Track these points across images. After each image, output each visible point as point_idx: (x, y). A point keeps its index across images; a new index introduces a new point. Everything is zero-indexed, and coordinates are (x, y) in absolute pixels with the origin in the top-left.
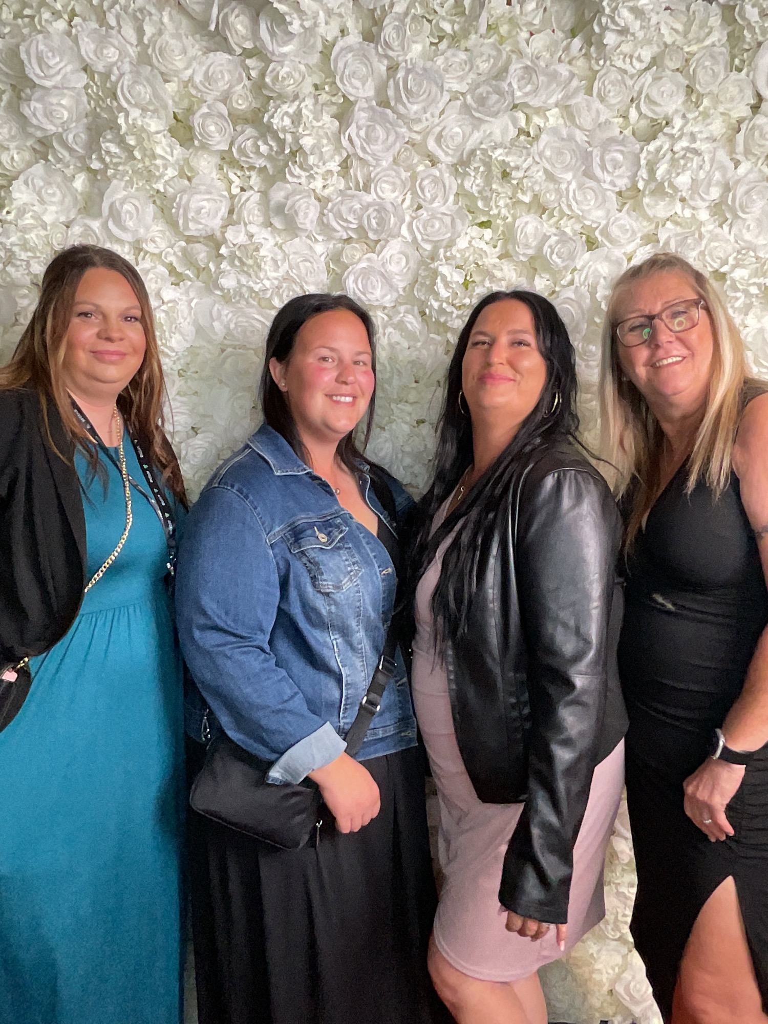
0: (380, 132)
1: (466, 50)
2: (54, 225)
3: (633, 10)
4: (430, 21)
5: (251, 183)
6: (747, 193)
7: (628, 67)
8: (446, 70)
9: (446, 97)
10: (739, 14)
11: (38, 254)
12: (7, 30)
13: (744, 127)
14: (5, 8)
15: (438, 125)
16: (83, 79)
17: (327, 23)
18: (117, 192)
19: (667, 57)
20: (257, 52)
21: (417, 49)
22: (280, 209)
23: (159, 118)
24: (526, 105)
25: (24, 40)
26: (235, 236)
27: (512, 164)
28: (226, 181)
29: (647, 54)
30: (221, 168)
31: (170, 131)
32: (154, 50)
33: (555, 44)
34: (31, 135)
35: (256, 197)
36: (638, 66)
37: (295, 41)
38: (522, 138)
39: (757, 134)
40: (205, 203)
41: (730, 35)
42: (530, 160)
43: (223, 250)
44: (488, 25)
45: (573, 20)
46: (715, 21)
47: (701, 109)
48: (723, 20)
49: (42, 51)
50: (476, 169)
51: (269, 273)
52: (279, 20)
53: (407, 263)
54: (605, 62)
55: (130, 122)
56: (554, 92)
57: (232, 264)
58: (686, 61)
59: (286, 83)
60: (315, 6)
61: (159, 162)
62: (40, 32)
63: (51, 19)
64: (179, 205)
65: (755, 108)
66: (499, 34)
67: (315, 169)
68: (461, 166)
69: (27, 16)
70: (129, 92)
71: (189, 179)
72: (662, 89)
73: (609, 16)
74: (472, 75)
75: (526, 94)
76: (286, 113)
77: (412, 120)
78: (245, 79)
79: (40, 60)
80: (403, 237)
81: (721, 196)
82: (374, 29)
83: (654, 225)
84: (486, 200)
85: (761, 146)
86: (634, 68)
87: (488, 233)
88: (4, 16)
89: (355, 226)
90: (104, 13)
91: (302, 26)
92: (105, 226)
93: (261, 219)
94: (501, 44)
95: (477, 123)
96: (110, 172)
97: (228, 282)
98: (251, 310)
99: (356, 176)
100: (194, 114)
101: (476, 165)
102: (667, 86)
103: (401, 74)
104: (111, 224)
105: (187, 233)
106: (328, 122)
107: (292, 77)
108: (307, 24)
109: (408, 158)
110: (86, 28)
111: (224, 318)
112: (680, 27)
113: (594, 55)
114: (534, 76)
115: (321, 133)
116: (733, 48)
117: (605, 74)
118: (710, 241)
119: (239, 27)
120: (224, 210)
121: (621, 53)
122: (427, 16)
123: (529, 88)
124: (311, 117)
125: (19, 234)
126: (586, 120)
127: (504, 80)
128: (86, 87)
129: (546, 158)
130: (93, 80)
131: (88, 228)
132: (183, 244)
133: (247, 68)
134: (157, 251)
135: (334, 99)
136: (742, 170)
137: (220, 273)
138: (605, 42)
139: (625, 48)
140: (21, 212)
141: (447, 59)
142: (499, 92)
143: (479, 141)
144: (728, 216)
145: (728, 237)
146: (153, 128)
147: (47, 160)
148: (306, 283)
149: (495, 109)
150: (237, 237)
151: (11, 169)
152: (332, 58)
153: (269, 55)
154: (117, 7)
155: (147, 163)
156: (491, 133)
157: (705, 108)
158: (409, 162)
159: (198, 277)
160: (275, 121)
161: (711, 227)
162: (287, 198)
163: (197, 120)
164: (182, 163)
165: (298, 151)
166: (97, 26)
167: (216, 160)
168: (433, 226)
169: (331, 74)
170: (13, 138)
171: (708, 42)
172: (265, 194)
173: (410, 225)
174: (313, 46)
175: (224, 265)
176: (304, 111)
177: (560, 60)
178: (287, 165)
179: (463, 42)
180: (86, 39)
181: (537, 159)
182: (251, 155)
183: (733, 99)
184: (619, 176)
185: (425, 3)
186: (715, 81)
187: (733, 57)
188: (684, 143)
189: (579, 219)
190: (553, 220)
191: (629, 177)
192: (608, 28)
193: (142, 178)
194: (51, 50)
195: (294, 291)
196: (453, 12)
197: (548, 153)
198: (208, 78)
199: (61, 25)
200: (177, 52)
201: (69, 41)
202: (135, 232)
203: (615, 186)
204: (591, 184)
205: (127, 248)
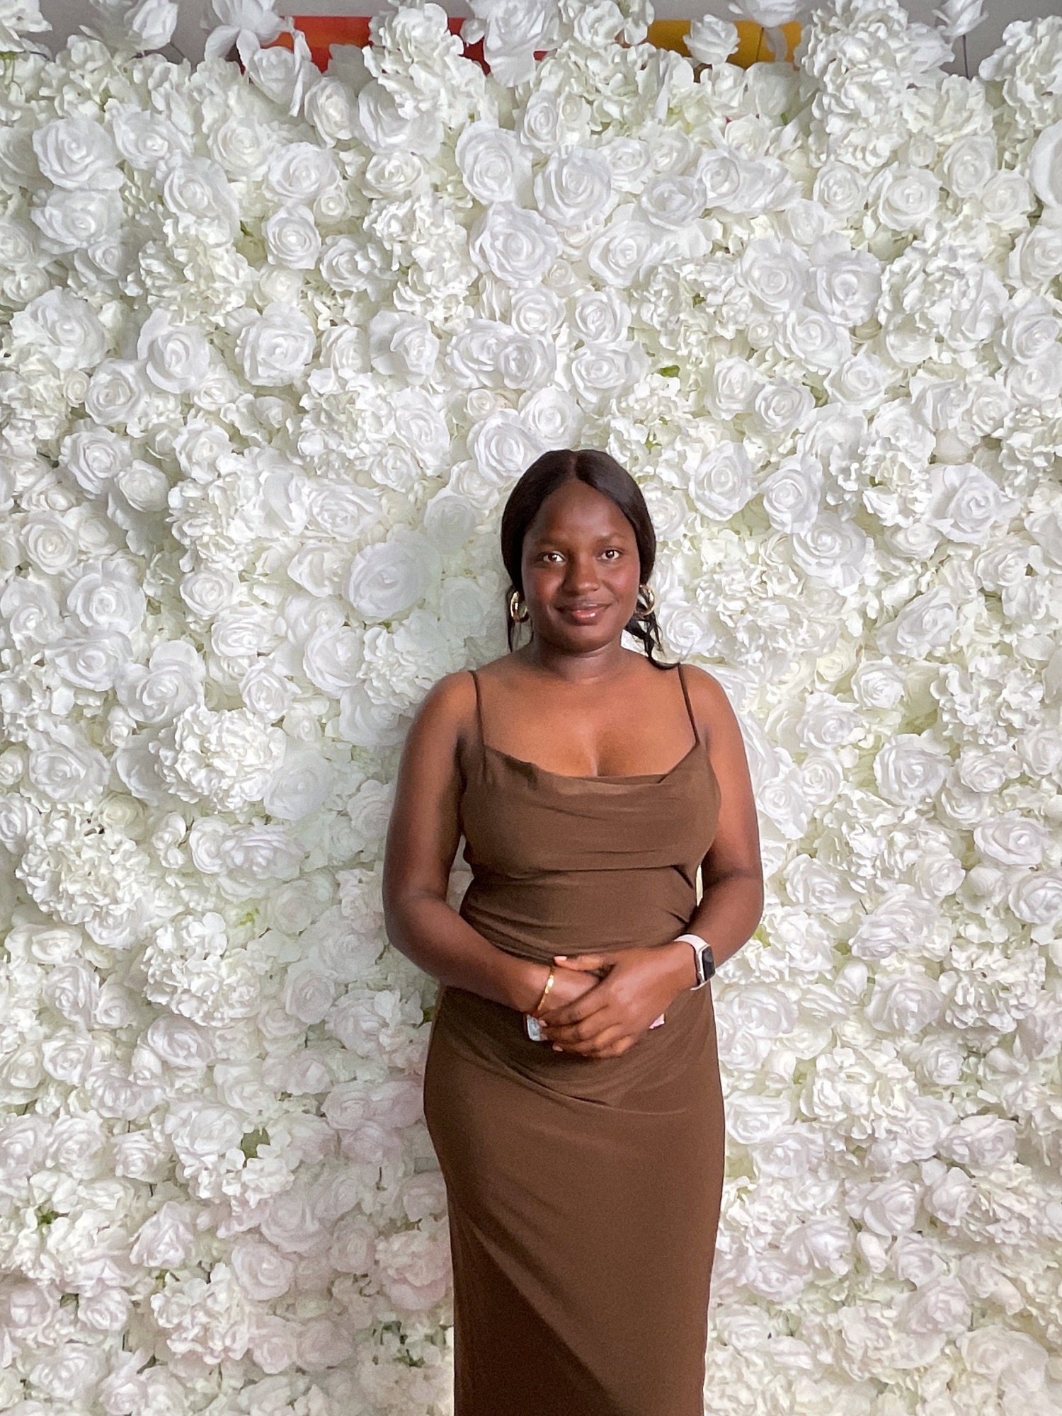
0: (524, 242)
1: (641, 139)
2: (70, 371)
3: (866, 87)
4: (590, 103)
5: (346, 314)
6: (1028, 329)
7: (861, 165)
8: (614, 165)
9: (614, 199)
10: (1009, 92)
11: (47, 412)
12: (16, 116)
13: (1019, 242)
14: (14, 87)
16: (121, 178)
17: (450, 106)
18: (159, 326)
19: (912, 150)
20: (356, 144)
21: (573, 137)
22: (384, 346)
23: (220, 226)
24: (722, 210)
25: (38, 128)
26: (322, 383)
27: (707, 285)
28: (311, 314)
29: (884, 146)
30: (304, 295)
31: (235, 244)
32: (215, 141)
33: (761, 132)
34: (43, 252)
35: (351, 333)
36: (874, 161)
37: (408, 129)
38: (719, 254)
39: (1038, 251)
40: (280, 340)
41: (997, 122)
42: (731, 280)
43: (305, 402)
44: (670, 111)
45: (783, 100)
46: (976, 101)
47: (961, 218)
48: (987, 100)
49: (63, 143)
50: (658, 293)
51: (368, 434)
52: (385, 100)
53: (563, 421)
54: (828, 157)
55: (181, 231)
56: (761, 192)
57: (317, 421)
58: (939, 155)
59: (395, 180)
60: (434, 82)
61: (218, 285)
62: (62, 118)
63: (76, 102)
64: (245, 341)
65: (1034, 218)
66: (684, 120)
67: (434, 291)
68: (637, 289)
69: (44, 98)
70: (180, 193)
71: (260, 311)
72: (908, 191)
73: (833, 96)
74: (648, 172)
75: (722, 196)
76: (394, 216)
77: (568, 228)
78: (339, 178)
79: (60, 154)
80: (559, 385)
81: (992, 335)
82: (515, 113)
83: (900, 375)
84: (672, 335)
85: (1045, 267)
86: (868, 164)
87: (674, 383)
88: (12, 98)
89: (490, 369)
90: (149, 92)
91: (417, 108)
92: (142, 372)
93: (358, 363)
94: (687, 134)
95: (658, 233)
96: (151, 300)
97: (311, 446)
98: (343, 488)
99: (490, 302)
100: (267, 221)
101: (658, 288)
102: (913, 188)
103: (552, 167)
104: (150, 369)
105: (255, 383)
106: (452, 229)
107: (403, 173)
108: (424, 106)
109: (563, 277)
110: (124, 113)
111: (304, 498)
112: (928, 111)
113: (814, 148)
114: (733, 172)
115: (442, 243)
116: (1001, 137)
117: (827, 174)
118: (978, 395)
119: (332, 111)
120: (307, 352)
121: (850, 144)
122: (586, 95)
123: (726, 187)
124: (428, 223)
125: (21, 384)
126: (804, 231)
127: (692, 175)
128: (122, 190)
129: (753, 280)
130: (132, 180)
131: (118, 378)
132: (250, 397)
133: (341, 164)
134: (213, 408)
135: (460, 204)
136: (1019, 299)
137: (300, 433)
138: (828, 130)
139: (855, 138)
140: (25, 354)
141: (614, 149)
142: (686, 191)
143: (661, 255)
144: (1002, 361)
145: (1002, 389)
146: (211, 240)
147: (65, 286)
148: (421, 450)
149: (680, 214)
150: (322, 386)
151: (15, 298)
152: (457, 150)
153: (372, 148)
154: (167, 85)
155: (203, 287)
156: (676, 246)
157: (966, 217)
158: (564, 284)
159: (270, 442)
160: (378, 227)
161: (978, 377)
162: (393, 331)
163: (271, 229)
164: (250, 287)
165: (409, 267)
166: (139, 110)
167: (299, 284)
168: (599, 370)
169: (458, 171)
170: (19, 258)
171: (968, 129)
172: (363, 328)
173: (568, 369)
174: (434, 132)
175: (307, 423)
176: (418, 214)
177: (767, 153)
178: (395, 287)
179: (634, 129)
180: (124, 127)
181: (741, 281)
182: (347, 275)
183: (1002, 206)
184: (853, 306)
185: (583, 77)
186: (978, 182)
187: (1002, 151)
188: (941, 261)
189: (800, 363)
190: (764, 366)
191: (865, 307)
192: (832, 112)
193: (196, 309)
194: (76, 140)
195: (403, 461)
196: (622, 90)
197: (756, 274)
198: (289, 177)
199: (89, 109)
200: (247, 143)
201: (100, 129)
202: (184, 381)
203: (847, 319)
204: (815, 316)
205: (172, 404)
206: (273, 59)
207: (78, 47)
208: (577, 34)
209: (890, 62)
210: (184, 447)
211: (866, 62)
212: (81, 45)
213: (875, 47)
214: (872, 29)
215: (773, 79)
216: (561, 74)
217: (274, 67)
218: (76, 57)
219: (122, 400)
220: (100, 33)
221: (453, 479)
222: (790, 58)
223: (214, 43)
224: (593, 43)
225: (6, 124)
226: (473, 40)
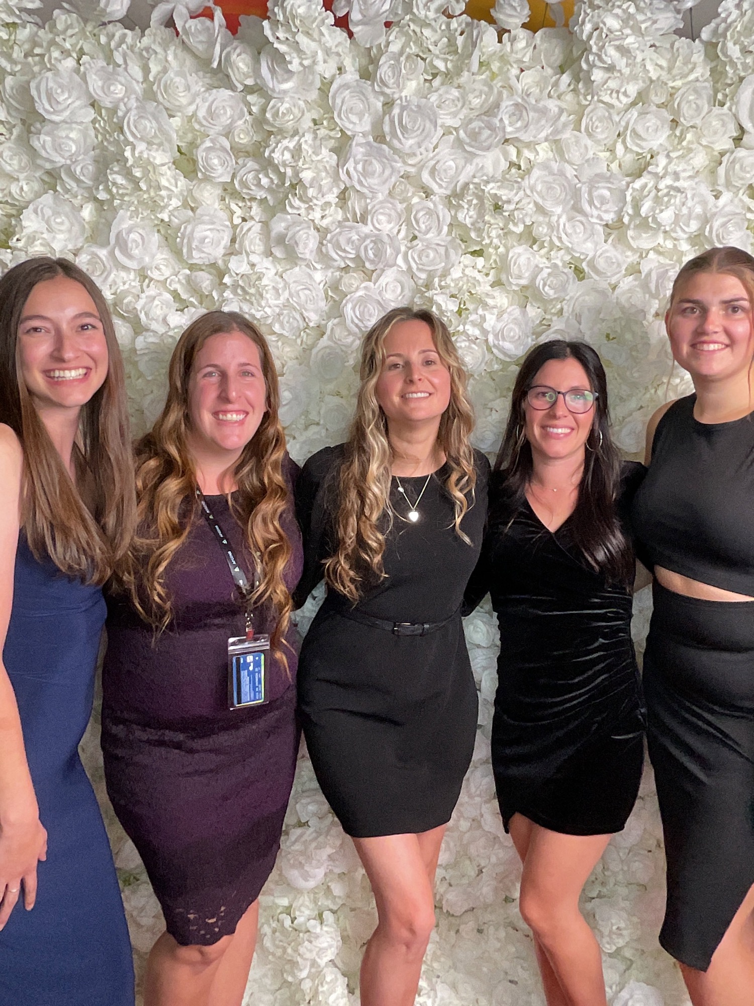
0: (377, 166)
1: (459, 87)
2: (62, 252)
3: (620, 48)
4: (424, 59)
5: (252, 213)
6: (724, 225)
7: (614, 102)
8: (439, 107)
9: (440, 131)
10: (722, 50)
12: (18, 68)
13: (725, 159)
14: (16, 47)
15: (432, 159)
16: (91, 114)
17: (325, 62)
18: (124, 222)
19: (653, 92)
20: (258, 89)
21: (411, 87)
22: (281, 240)
23: (163, 150)
24: (517, 139)
25: (34, 77)
26: (239, 266)
27: (504, 198)
28: (228, 211)
29: (633, 89)
30: (223, 199)
31: (174, 163)
32: (159, 87)
33: (545, 79)
34: (40, 167)
35: (258, 227)
36: (624, 100)
37: (295, 78)
38: (513, 170)
39: (737, 166)
40: (208, 233)
41: (712, 71)
42: (521, 193)
44: (481, 64)
45: (561, 57)
46: (698, 57)
47: (685, 143)
48: (706, 55)
49: (51, 89)
50: (470, 202)
51: (270, 301)
52: (279, 59)
53: (402, 290)
54: (592, 97)
55: (137, 155)
56: (543, 127)
57: (235, 293)
58: (671, 95)
59: (287, 118)
60: (313, 45)
61: (163, 193)
62: (50, 70)
63: (60, 58)
64: (183, 235)
66: (490, 70)
67: (315, 201)
68: (454, 198)
69: (37, 55)
70: (136, 127)
71: (192, 209)
72: (648, 124)
73: (597, 54)
74: (465, 111)
75: (517, 130)
76: (287, 148)
77: (407, 154)
78: (246, 113)
79: (50, 96)
80: (400, 267)
83: (637, 256)
84: (479, 231)
85: (742, 179)
86: (621, 102)
87: (480, 261)
88: (15, 55)
89: (353, 256)
90: (111, 51)
91: (301, 64)
92: (112, 254)
93: (262, 249)
94: (492, 80)
95: (470, 157)
96: (117, 202)
99: (354, 208)
100: (197, 147)
101: (469, 198)
102: (652, 121)
103: (396, 111)
104: (117, 252)
105: (190, 262)
106: (327, 157)
107: (292, 113)
108: (306, 63)
109: (403, 191)
110: (94, 65)
112: (664, 63)
113: (582, 91)
114: (524, 113)
115: (320, 166)
116: (716, 82)
117: (592, 111)
119: (241, 65)
120: (226, 240)
121: (608, 88)
122: (421, 54)
124: (310, 152)
126: (575, 155)
127: (495, 116)
128: (94, 121)
129: (537, 192)
130: (101, 115)
131: (95, 255)
132: (187, 272)
133: (248, 105)
134: (162, 278)
135: (332, 134)
136: (722, 201)
137: (222, 300)
138: (592, 78)
139: (612, 84)
140: (31, 239)
141: (441, 95)
142: (491, 127)
143: (471, 174)
146: (158, 161)
147: (56, 191)
148: (306, 310)
149: (487, 143)
151: (20, 198)
152: (330, 95)
153: (270, 92)
154: (124, 46)
156: (483, 166)
157: (689, 142)
158: (404, 195)
159: (201, 303)
160: (276, 155)
162: (287, 228)
163: (200, 154)
164: (185, 194)
165: (297, 184)
166: (105, 64)
167: (218, 191)
168: (427, 256)
169: (329, 110)
170: (22, 169)
171: (692, 77)
172: (266, 225)
173: (406, 254)
174: (312, 83)
175: (228, 294)
176: (304, 146)
177: (549, 96)
178: (287, 197)
179: (455, 79)
180: (94, 77)
181: (528, 192)
182: (253, 187)
183: (715, 133)
184: (606, 211)
185: (419, 42)
186: (699, 115)
187: (716, 92)
188: (668, 181)
189: (568, 250)
190: (543, 251)
191: (615, 212)
192: (594, 66)
193: (147, 208)
194: (61, 86)
195: (294, 318)
196: (447, 50)
197: (539, 188)
198: (211, 114)
199: (70, 63)
200: (181, 89)
201: (77, 78)
202: (141, 260)
203: (601, 219)
204: (580, 218)
205: (132, 276)
206: (199, 27)
207: (61, 18)
208: (415, 10)
209: (637, 31)
210: (143, 308)
211: (620, 31)
212: (63, 17)
213: (627, 19)
214: (625, 6)
215: (554, 41)
216: (403, 39)
217: (200, 32)
218: (60, 26)
219: (98, 273)
220: (77, 9)
221: (328, 332)
222: (566, 25)
223: (157, 15)
224: (426, 16)
225: (11, 74)
226: (341, 14)
